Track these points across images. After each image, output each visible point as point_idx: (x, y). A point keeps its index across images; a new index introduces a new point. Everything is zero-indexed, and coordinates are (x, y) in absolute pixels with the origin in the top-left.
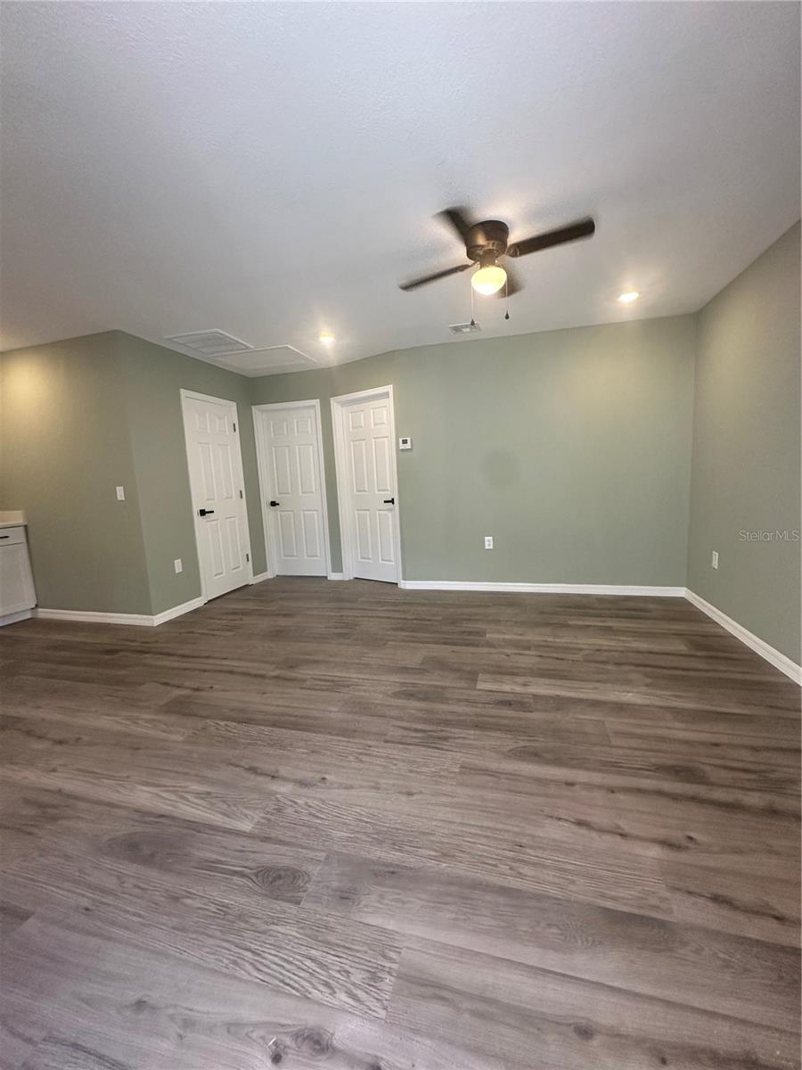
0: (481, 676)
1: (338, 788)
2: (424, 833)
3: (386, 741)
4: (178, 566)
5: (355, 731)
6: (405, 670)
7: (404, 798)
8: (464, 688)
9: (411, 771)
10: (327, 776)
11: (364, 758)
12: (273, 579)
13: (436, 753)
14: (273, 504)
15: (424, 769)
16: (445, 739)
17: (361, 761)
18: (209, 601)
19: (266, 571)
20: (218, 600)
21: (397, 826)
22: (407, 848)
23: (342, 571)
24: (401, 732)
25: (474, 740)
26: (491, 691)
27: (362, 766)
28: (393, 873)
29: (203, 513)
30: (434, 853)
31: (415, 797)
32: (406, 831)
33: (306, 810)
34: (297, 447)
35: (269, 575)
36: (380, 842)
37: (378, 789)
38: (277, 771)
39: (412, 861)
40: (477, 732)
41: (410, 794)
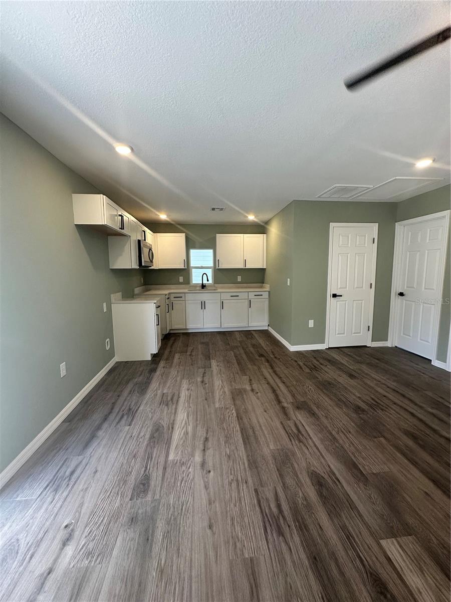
0: (407, 540)
1: (204, 482)
2: (178, 549)
3: (256, 491)
4: (311, 324)
5: (257, 467)
6: (352, 467)
7: (206, 524)
8: (368, 527)
9: (232, 519)
10: (212, 473)
11: (234, 485)
12: (392, 348)
13: (260, 531)
14: (401, 294)
15: (238, 528)
16: (281, 533)
17: (230, 484)
18: (329, 348)
19: (387, 341)
20: (335, 349)
21: (182, 529)
22: (166, 541)
23: (445, 362)
24: (270, 496)
25: (293, 562)
26: (389, 560)
27: (227, 487)
28: (148, 540)
29: (335, 296)
30: (163, 562)
31: (209, 531)
32: (179, 537)
33: (186, 475)
34: (427, 251)
35: (388, 344)
36: (168, 523)
37: (210, 504)
38: (208, 449)
39: (156, 549)
40: (306, 562)
41: (210, 527)
